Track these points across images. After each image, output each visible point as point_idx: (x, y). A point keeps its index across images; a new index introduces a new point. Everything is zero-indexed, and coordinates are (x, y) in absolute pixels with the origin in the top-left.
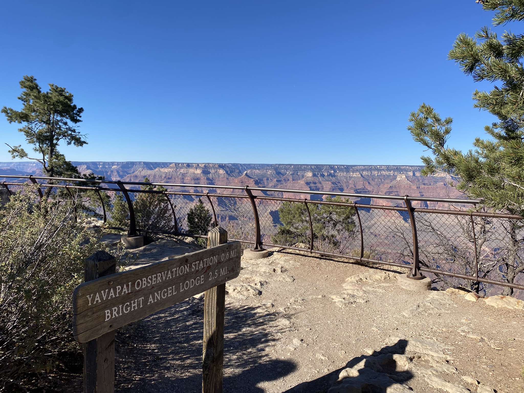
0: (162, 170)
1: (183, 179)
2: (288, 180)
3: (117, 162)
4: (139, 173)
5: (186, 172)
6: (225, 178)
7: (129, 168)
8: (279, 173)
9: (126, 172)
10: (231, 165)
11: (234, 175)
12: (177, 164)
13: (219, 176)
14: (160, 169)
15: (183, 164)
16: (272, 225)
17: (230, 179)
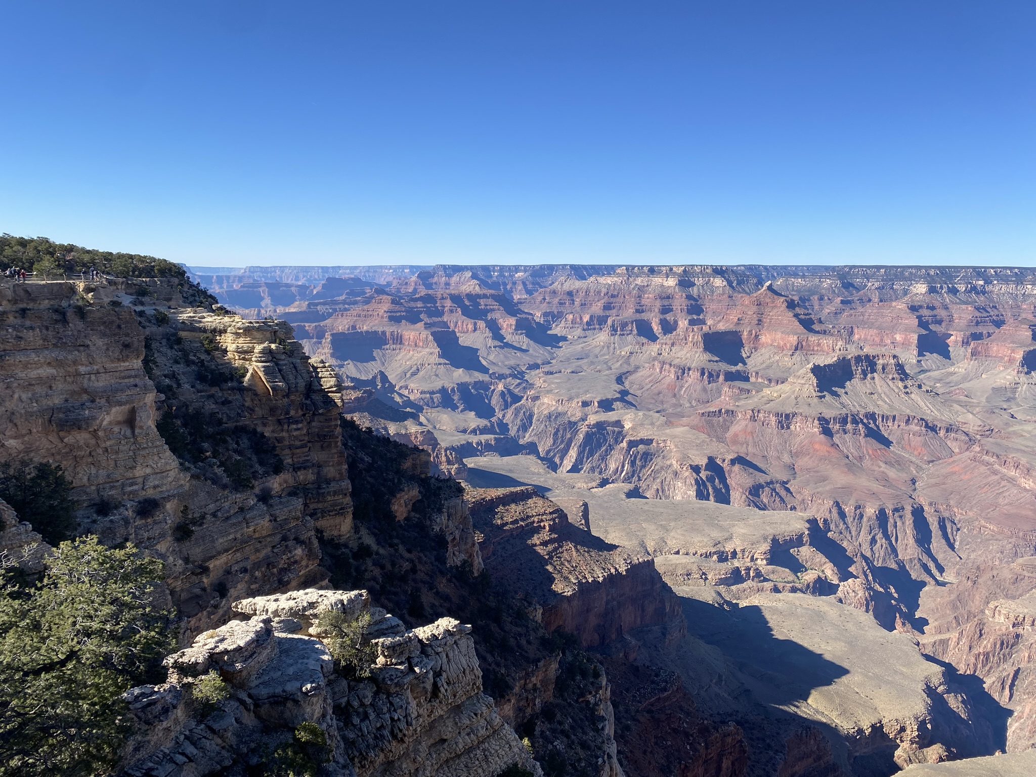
0: (602, 280)
1: (640, 297)
2: (870, 300)
3: (525, 266)
4: (559, 286)
5: (646, 284)
6: (726, 296)
7: (544, 276)
8: (848, 286)
9: (539, 284)
10: (742, 268)
11: (747, 289)
12: (630, 269)
13: (713, 292)
14: (598, 278)
15: (642, 268)
16: (815, 394)
17: (736, 297)
